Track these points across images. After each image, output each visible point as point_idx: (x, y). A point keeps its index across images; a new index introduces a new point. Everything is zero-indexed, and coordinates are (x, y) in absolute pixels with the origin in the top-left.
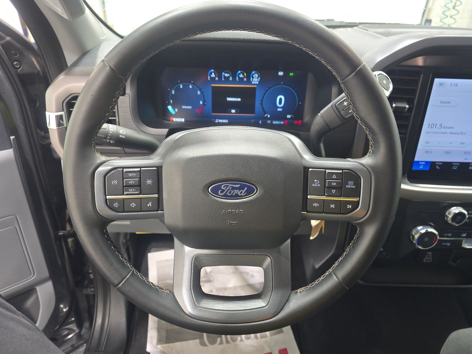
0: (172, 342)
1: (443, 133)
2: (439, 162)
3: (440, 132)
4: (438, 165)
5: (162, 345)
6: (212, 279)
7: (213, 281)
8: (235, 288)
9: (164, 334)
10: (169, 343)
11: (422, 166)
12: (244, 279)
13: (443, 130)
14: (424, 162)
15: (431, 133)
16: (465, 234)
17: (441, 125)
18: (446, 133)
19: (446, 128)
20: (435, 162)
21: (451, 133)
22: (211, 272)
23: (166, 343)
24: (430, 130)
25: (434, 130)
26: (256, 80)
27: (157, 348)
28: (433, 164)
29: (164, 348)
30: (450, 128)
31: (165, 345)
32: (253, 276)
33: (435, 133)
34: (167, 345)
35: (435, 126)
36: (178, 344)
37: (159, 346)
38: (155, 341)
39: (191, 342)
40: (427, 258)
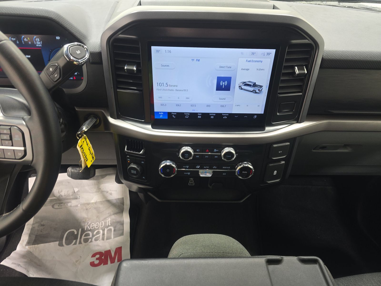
0: (38, 244)
1: (170, 90)
2: (174, 113)
3: (168, 89)
4: (173, 115)
5: (29, 246)
6: (78, 197)
7: (79, 198)
8: (96, 203)
9: (33, 237)
10: (35, 244)
11: (161, 116)
12: (104, 196)
13: (168, 88)
14: (163, 112)
15: (161, 90)
16: (199, 167)
17: (167, 84)
18: (172, 90)
19: (171, 86)
20: (171, 113)
21: (176, 90)
22: (78, 191)
23: (33, 245)
24: (159, 87)
25: (162, 87)
26: (39, 43)
27: (25, 248)
28: (170, 114)
29: (30, 248)
30: (174, 86)
31: (31, 246)
32: (111, 194)
33: (164, 90)
34: (34, 246)
35: (162, 84)
36: (42, 245)
37: (27, 247)
38: (25, 243)
39: (52, 244)
40: (190, 182)
